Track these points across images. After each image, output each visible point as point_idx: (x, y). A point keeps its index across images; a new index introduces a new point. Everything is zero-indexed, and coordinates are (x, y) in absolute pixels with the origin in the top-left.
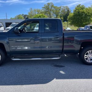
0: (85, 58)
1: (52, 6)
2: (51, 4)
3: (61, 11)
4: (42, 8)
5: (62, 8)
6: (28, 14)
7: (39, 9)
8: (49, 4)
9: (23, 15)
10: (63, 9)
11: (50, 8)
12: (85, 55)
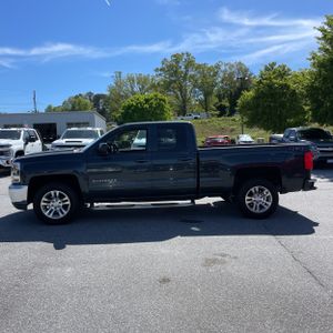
0: (247, 202)
1: (190, 63)
2: (185, 57)
3: (220, 79)
4: (157, 70)
5: (223, 68)
6: (107, 93)
7: (144, 74)
8: (177, 58)
9: (90, 94)
10: (226, 71)
11: (183, 69)
12: (247, 198)
